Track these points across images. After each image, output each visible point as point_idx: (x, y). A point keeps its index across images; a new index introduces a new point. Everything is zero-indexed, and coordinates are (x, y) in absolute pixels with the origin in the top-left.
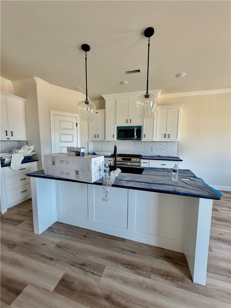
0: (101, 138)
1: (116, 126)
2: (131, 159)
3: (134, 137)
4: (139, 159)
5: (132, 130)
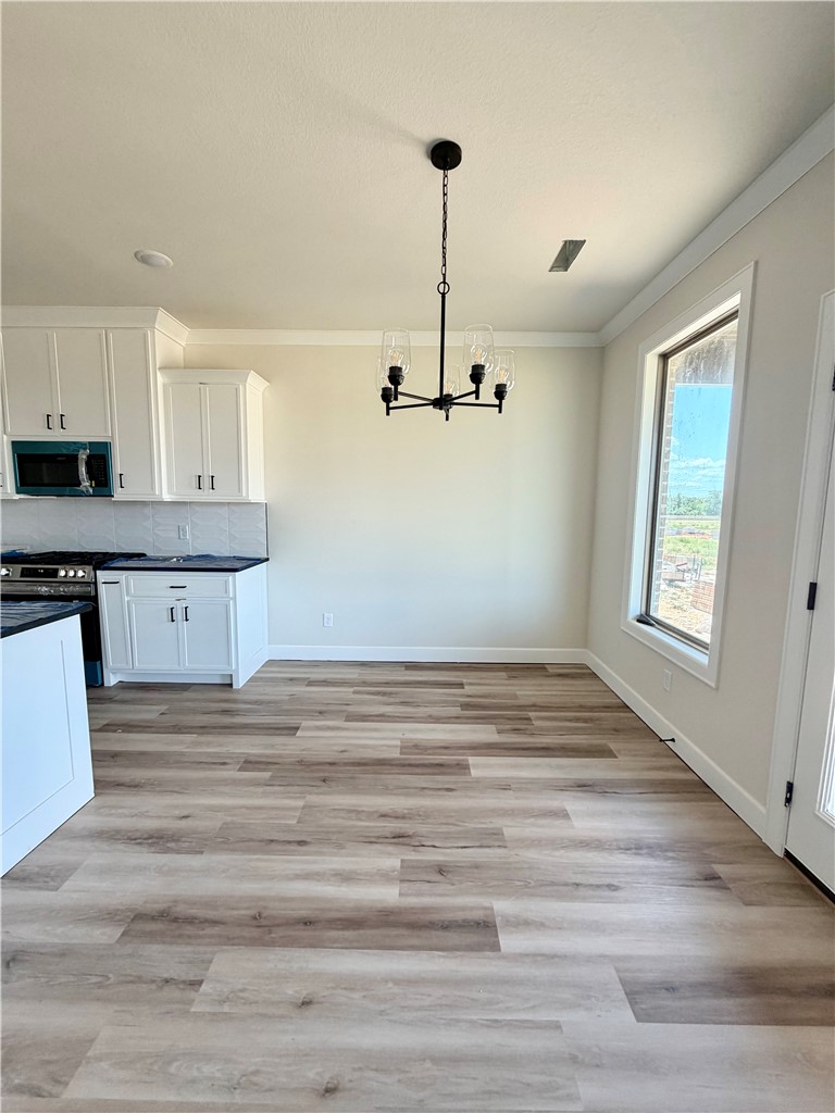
1: (6, 440)
2: (57, 571)
3: (79, 484)
4: (89, 568)
5: (74, 459)
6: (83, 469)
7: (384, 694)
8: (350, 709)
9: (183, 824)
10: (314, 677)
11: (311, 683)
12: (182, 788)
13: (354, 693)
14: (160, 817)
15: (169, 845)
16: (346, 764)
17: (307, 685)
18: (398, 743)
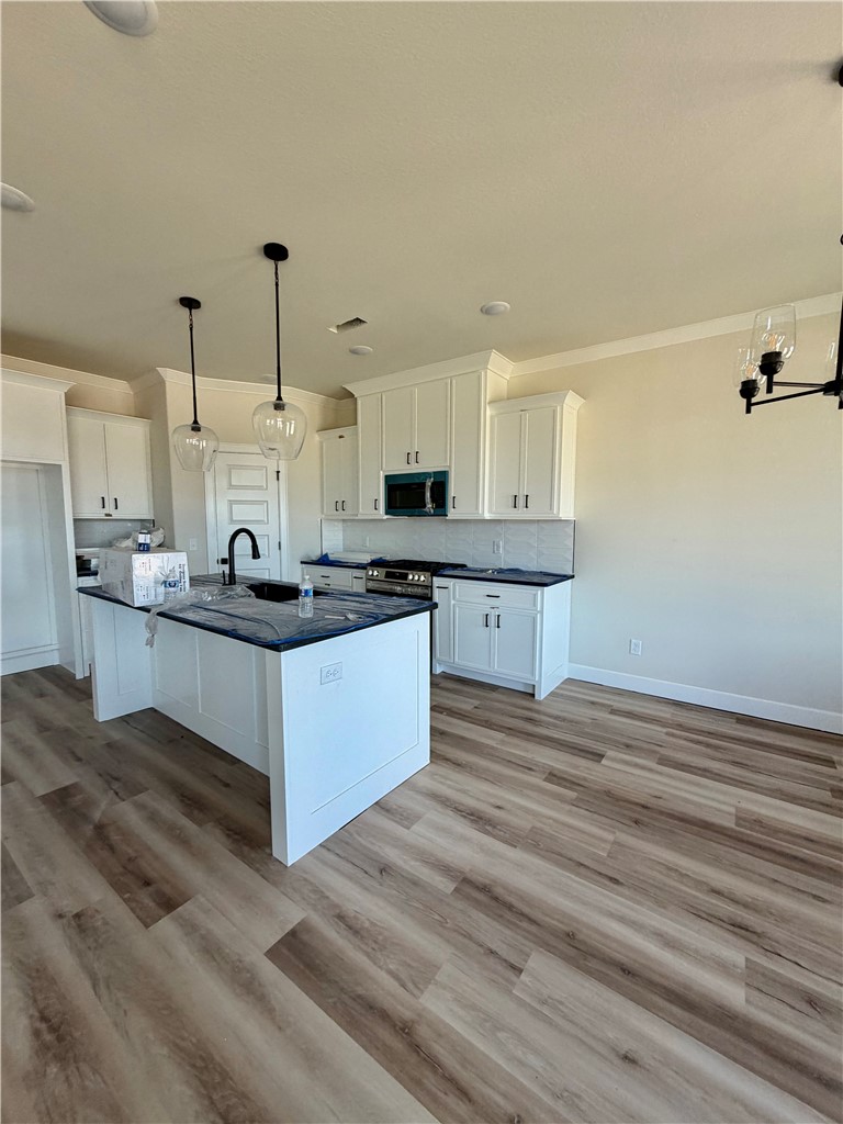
0: (349, 511)
1: (382, 475)
2: (407, 574)
3: (425, 506)
4: (428, 574)
5: (423, 485)
6: (428, 494)
7: (708, 745)
8: (662, 751)
9: (497, 813)
10: (616, 705)
11: (614, 712)
12: (496, 780)
13: (667, 734)
14: (478, 799)
15: (488, 828)
16: (661, 813)
17: (611, 713)
18: (733, 810)
